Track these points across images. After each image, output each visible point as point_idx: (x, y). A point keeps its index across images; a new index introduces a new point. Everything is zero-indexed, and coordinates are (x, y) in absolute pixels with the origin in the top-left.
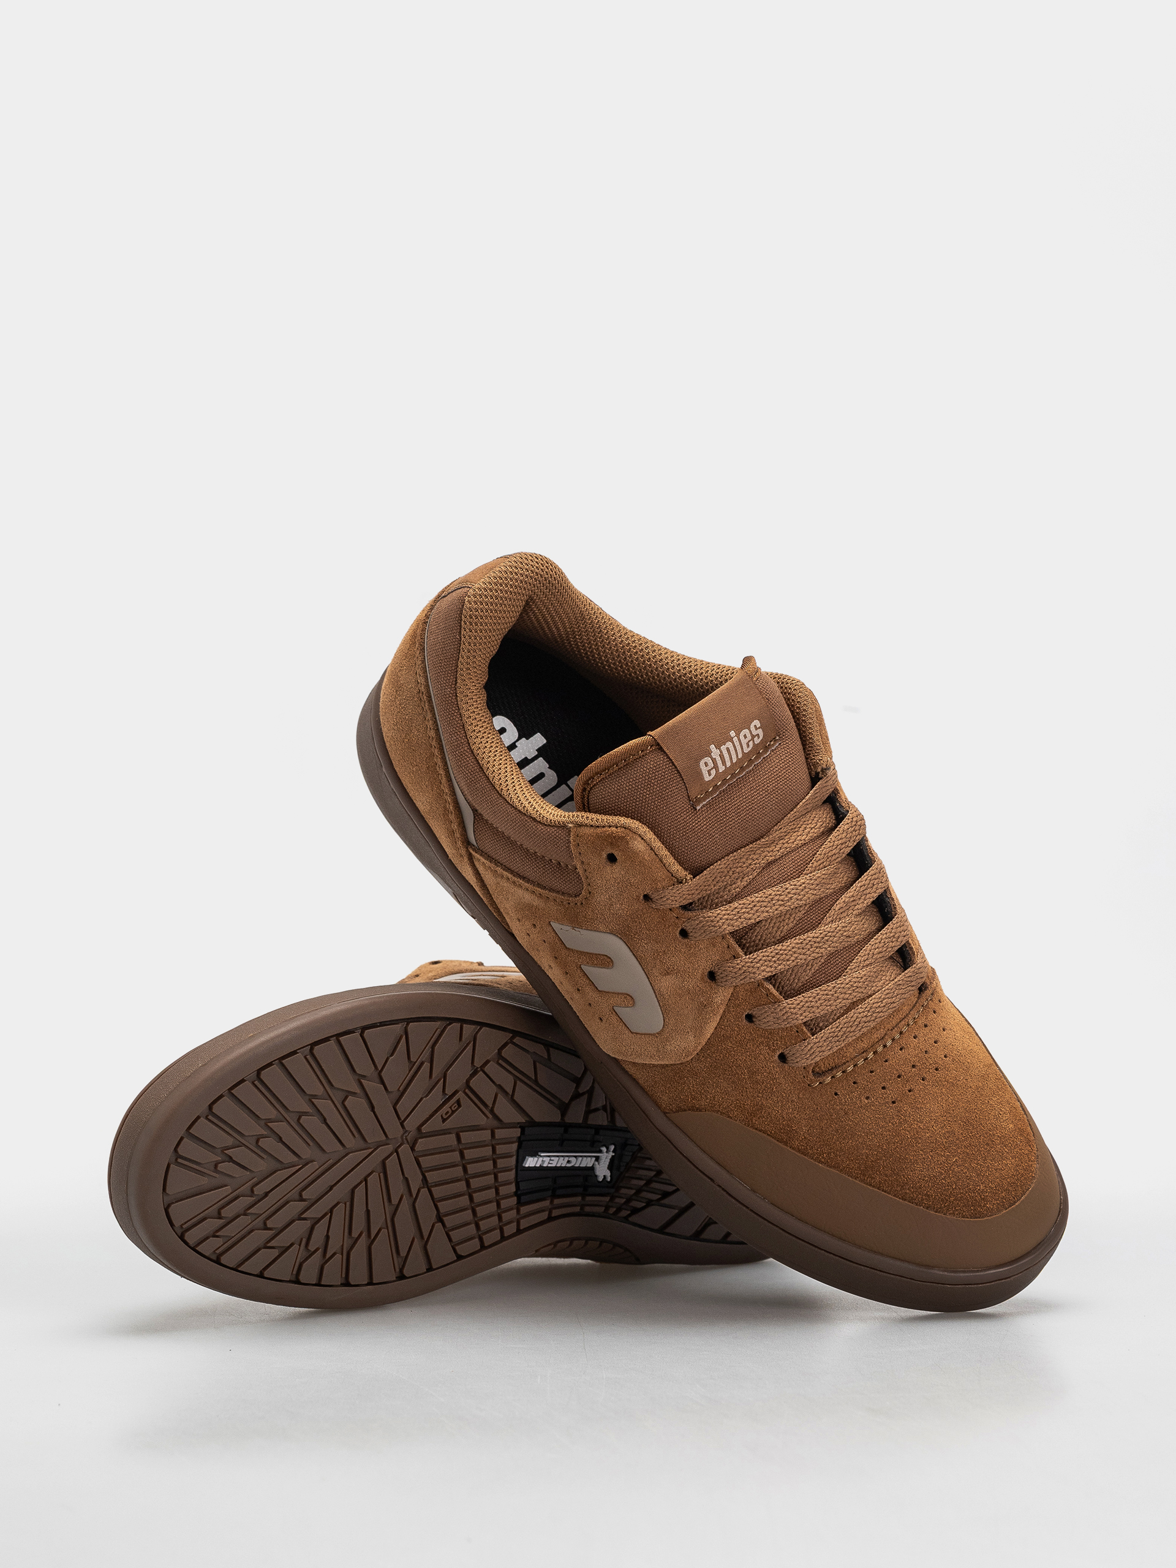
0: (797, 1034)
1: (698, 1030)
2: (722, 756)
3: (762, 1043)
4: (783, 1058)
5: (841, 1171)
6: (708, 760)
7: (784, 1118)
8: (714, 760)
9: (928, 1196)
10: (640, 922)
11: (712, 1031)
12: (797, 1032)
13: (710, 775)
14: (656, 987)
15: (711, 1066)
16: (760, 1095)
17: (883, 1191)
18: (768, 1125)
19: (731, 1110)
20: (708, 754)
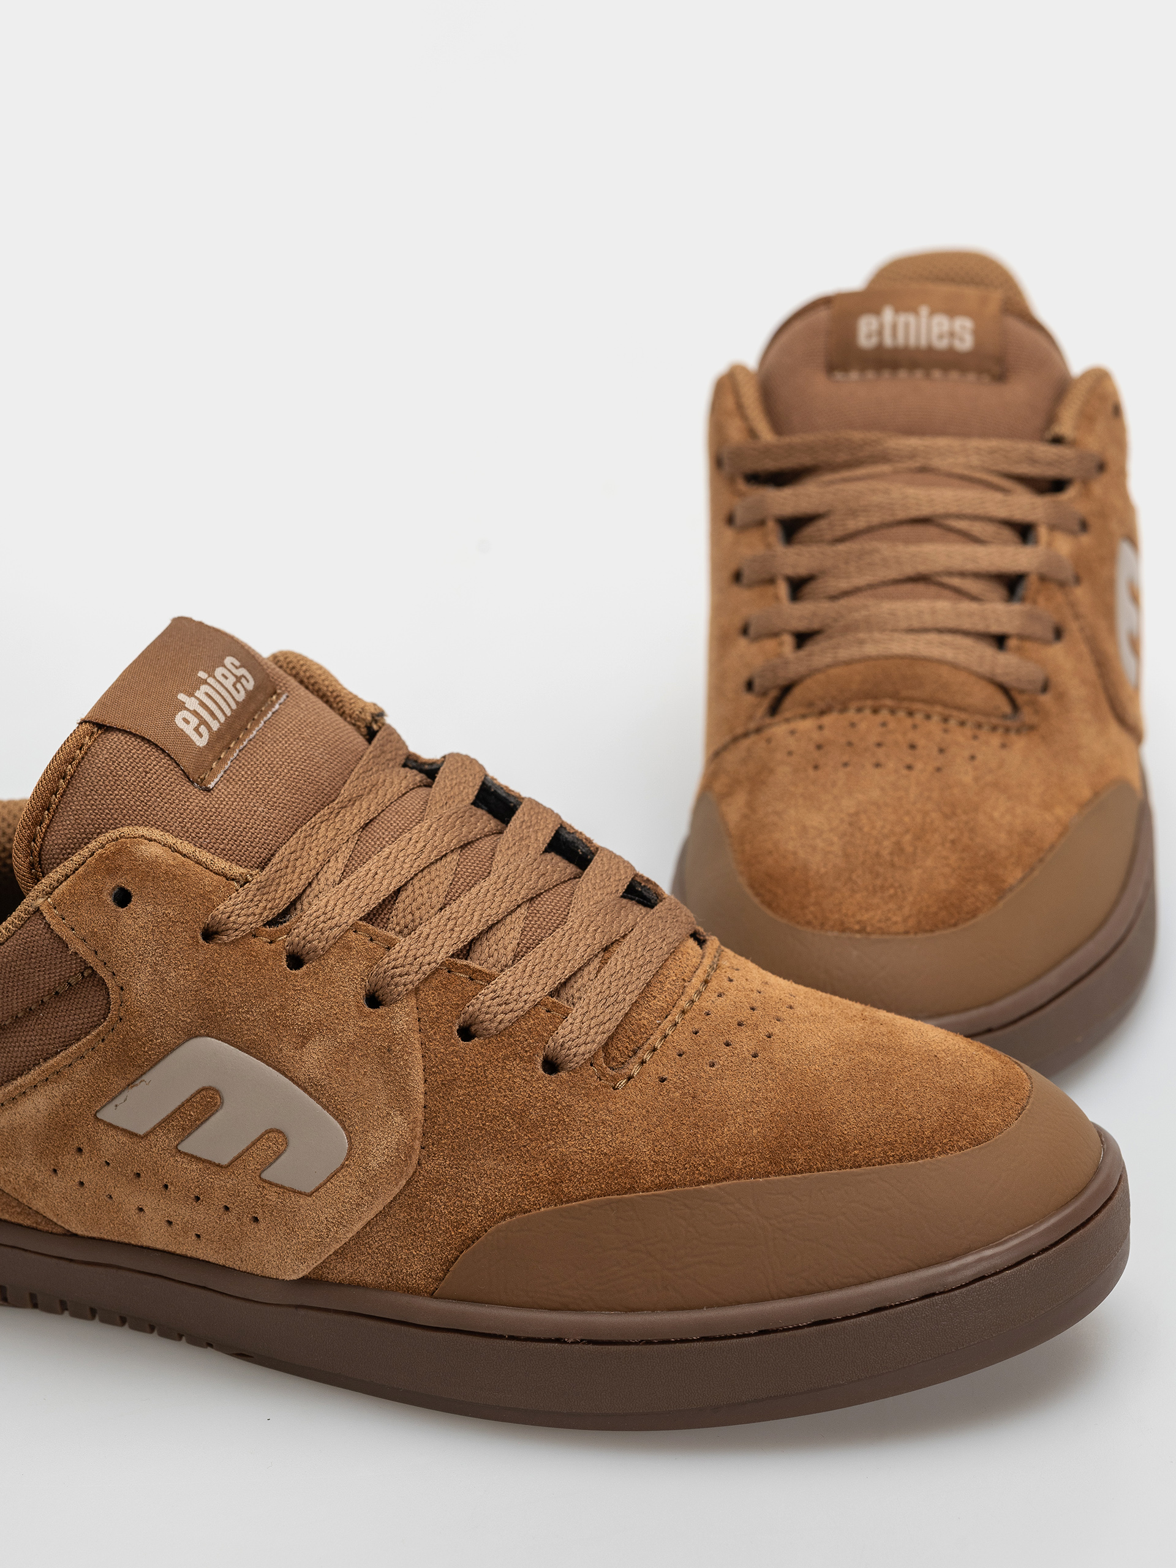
0: (549, 1015)
1: (401, 1098)
2: (203, 704)
3: (506, 1058)
4: (551, 1066)
5: (739, 1178)
6: (184, 714)
7: (606, 1154)
8: (195, 713)
9: (890, 1143)
10: (219, 981)
11: (422, 1088)
12: (548, 1011)
13: (201, 735)
14: (302, 1078)
15: (453, 1149)
16: (551, 1143)
17: (819, 1171)
18: (590, 1181)
19: (523, 1197)
20: (182, 706)
